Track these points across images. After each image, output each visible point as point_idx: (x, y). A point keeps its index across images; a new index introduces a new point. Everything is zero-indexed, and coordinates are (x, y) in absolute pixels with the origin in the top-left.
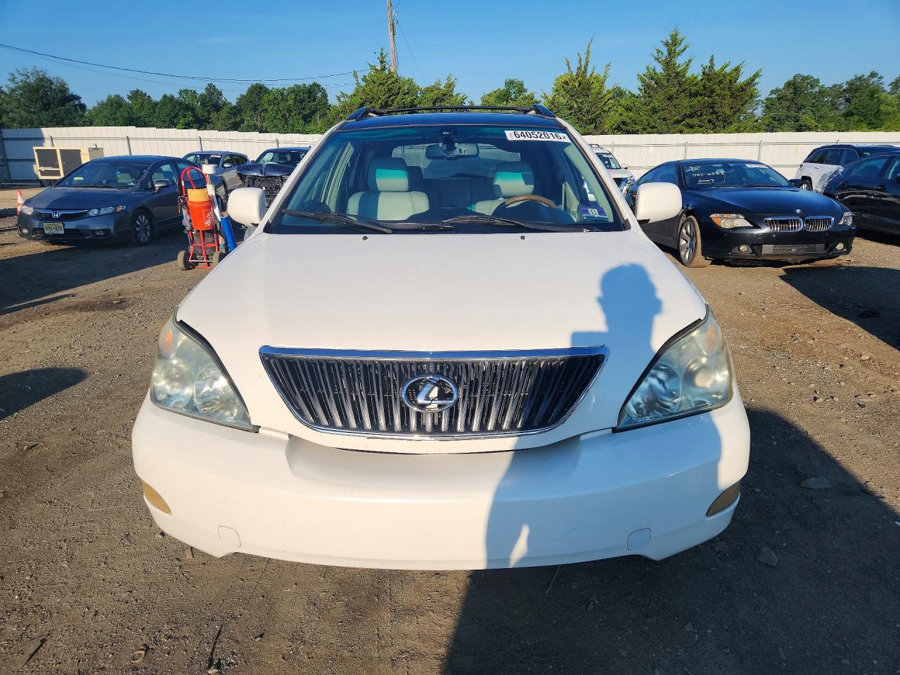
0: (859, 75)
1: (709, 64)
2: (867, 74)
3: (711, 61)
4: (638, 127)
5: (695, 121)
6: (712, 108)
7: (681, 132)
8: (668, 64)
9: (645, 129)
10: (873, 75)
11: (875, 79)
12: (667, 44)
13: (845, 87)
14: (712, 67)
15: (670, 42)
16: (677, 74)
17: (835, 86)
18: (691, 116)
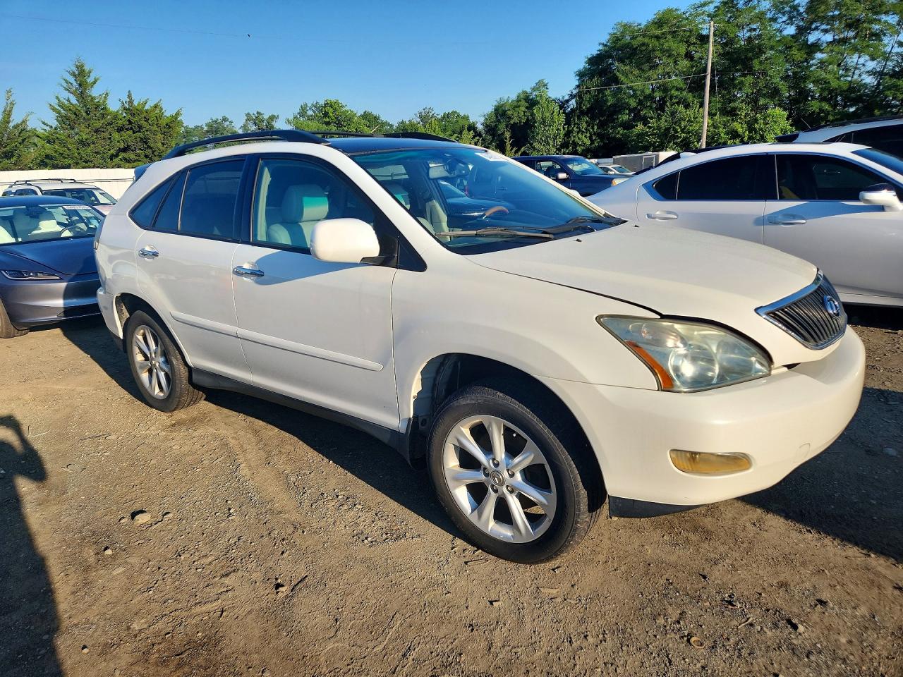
0: (214, 119)
1: (128, 100)
2: (220, 118)
3: (129, 96)
4: (67, 161)
5: (132, 156)
6: (146, 143)
7: (119, 167)
8: (82, 96)
9: (77, 164)
10: (225, 119)
11: (228, 123)
12: (74, 75)
13: (206, 128)
14: (131, 102)
15: (77, 73)
16: (97, 107)
17: (197, 127)
18: (125, 150)
